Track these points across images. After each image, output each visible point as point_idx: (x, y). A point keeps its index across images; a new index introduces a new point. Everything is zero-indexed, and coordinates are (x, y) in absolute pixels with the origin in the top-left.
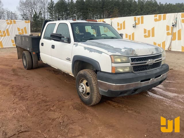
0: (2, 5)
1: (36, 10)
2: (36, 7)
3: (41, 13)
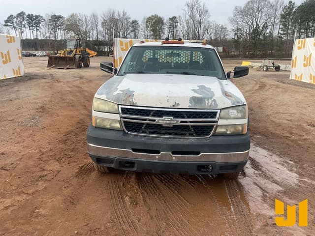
0: (209, 16)
1: (259, 21)
2: (260, 16)
3: (267, 26)
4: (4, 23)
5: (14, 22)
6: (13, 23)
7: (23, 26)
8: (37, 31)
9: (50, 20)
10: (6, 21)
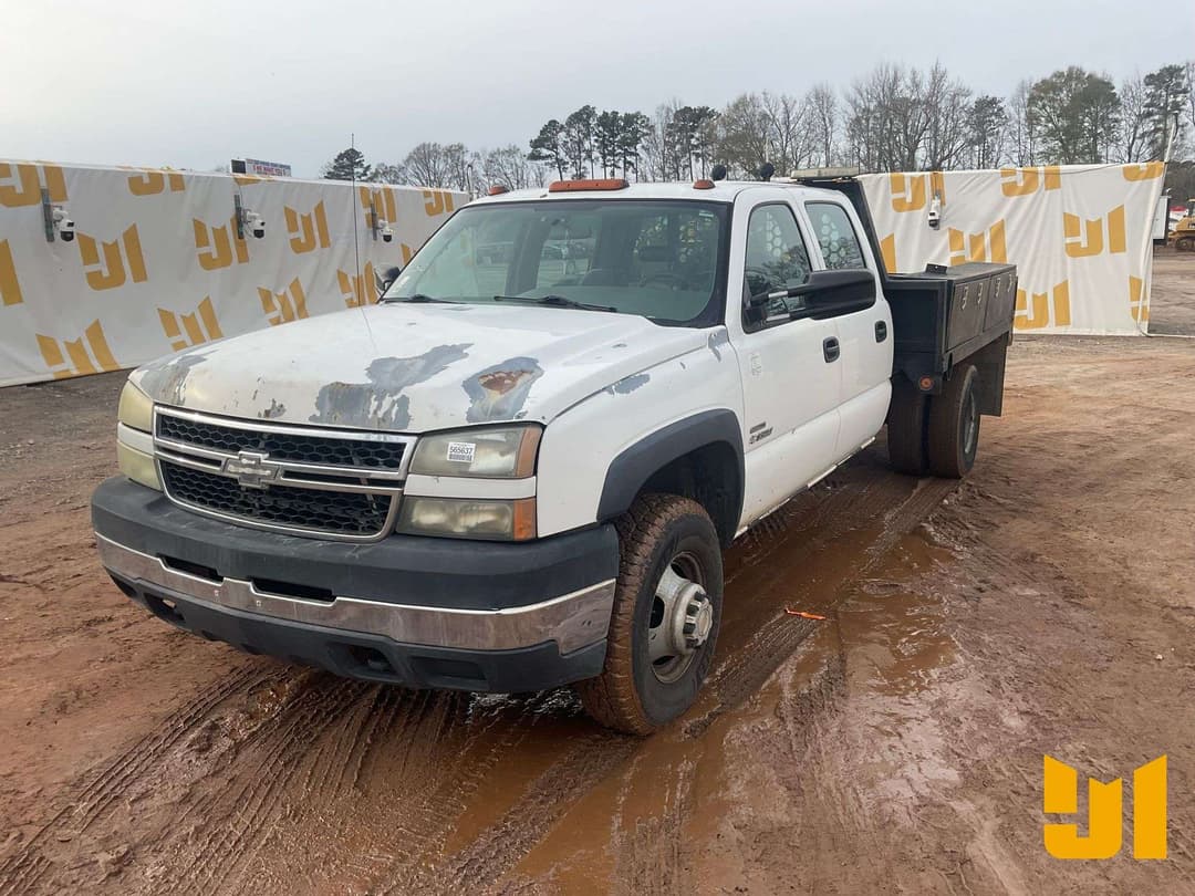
4: (530, 150)
5: (560, 142)
6: (555, 146)
7: (583, 155)
8: (626, 169)
9: (670, 126)
10: (536, 144)
